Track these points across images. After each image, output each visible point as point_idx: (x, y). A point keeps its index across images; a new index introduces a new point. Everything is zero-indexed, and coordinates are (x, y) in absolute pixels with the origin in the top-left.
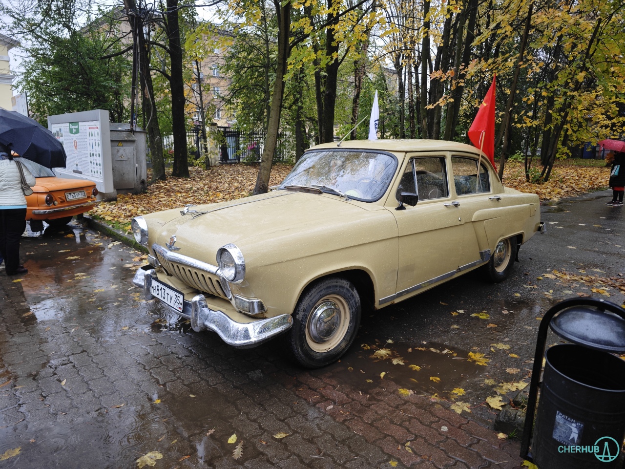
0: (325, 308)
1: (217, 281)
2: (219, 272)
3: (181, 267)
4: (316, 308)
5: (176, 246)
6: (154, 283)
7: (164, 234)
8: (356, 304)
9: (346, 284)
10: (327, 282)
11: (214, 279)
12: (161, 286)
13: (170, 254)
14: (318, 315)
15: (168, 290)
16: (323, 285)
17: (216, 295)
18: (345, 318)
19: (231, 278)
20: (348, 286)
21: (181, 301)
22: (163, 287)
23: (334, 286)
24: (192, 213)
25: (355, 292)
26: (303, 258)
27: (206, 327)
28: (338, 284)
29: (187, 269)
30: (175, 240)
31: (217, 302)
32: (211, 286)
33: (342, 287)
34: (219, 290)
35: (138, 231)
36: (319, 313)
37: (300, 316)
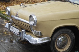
0: (62, 38)
1: (29, 26)
2: (30, 23)
3: (19, 22)
4: (59, 37)
5: (18, 15)
6: (11, 27)
7: (15, 12)
8: (73, 38)
9: (70, 31)
10: (63, 29)
11: (28, 25)
12: (13, 27)
13: (16, 18)
14: (60, 40)
15: (15, 29)
16: (62, 30)
17: (29, 30)
18: (69, 42)
19: (33, 24)
20: (70, 32)
21: (19, 31)
22: (14, 28)
23: (65, 31)
24: (23, 6)
25: (73, 34)
26: (55, 20)
27: (25, 39)
28: (67, 30)
29: (21, 22)
30: (18, 13)
31: (29, 33)
32: (27, 28)
33: (68, 32)
34: (30, 29)
35: (7, 11)
36: (60, 39)
37: (53, 39)
